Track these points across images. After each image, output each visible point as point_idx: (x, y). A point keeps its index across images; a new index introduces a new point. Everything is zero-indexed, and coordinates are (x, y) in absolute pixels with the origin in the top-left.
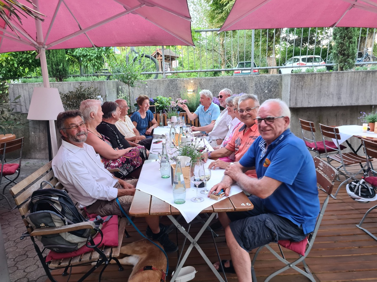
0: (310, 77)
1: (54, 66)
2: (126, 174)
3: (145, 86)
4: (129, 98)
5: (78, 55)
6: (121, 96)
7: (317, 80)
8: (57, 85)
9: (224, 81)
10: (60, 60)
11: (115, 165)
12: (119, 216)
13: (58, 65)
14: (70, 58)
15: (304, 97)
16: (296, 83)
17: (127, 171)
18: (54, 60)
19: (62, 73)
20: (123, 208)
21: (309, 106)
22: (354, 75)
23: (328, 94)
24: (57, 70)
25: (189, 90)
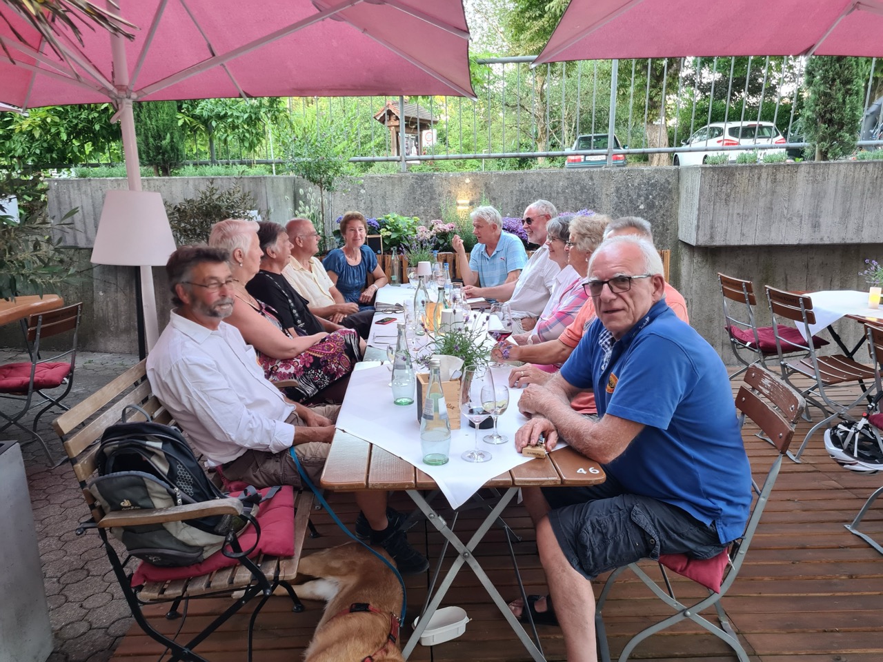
0: (746, 174)
1: (151, 140)
2: (313, 392)
3: (357, 189)
4: (321, 216)
5: (205, 114)
6: (304, 212)
7: (763, 183)
8: (157, 183)
9: (542, 180)
10: (164, 126)
11: (287, 372)
12: (296, 489)
13: (159, 137)
14: (188, 122)
15: (732, 222)
16: (713, 189)
17: (314, 387)
18: (151, 126)
19: (169, 157)
20: (305, 471)
21: (743, 243)
22: (854, 172)
23: (789, 216)
24: (158, 148)
25: (460, 201)
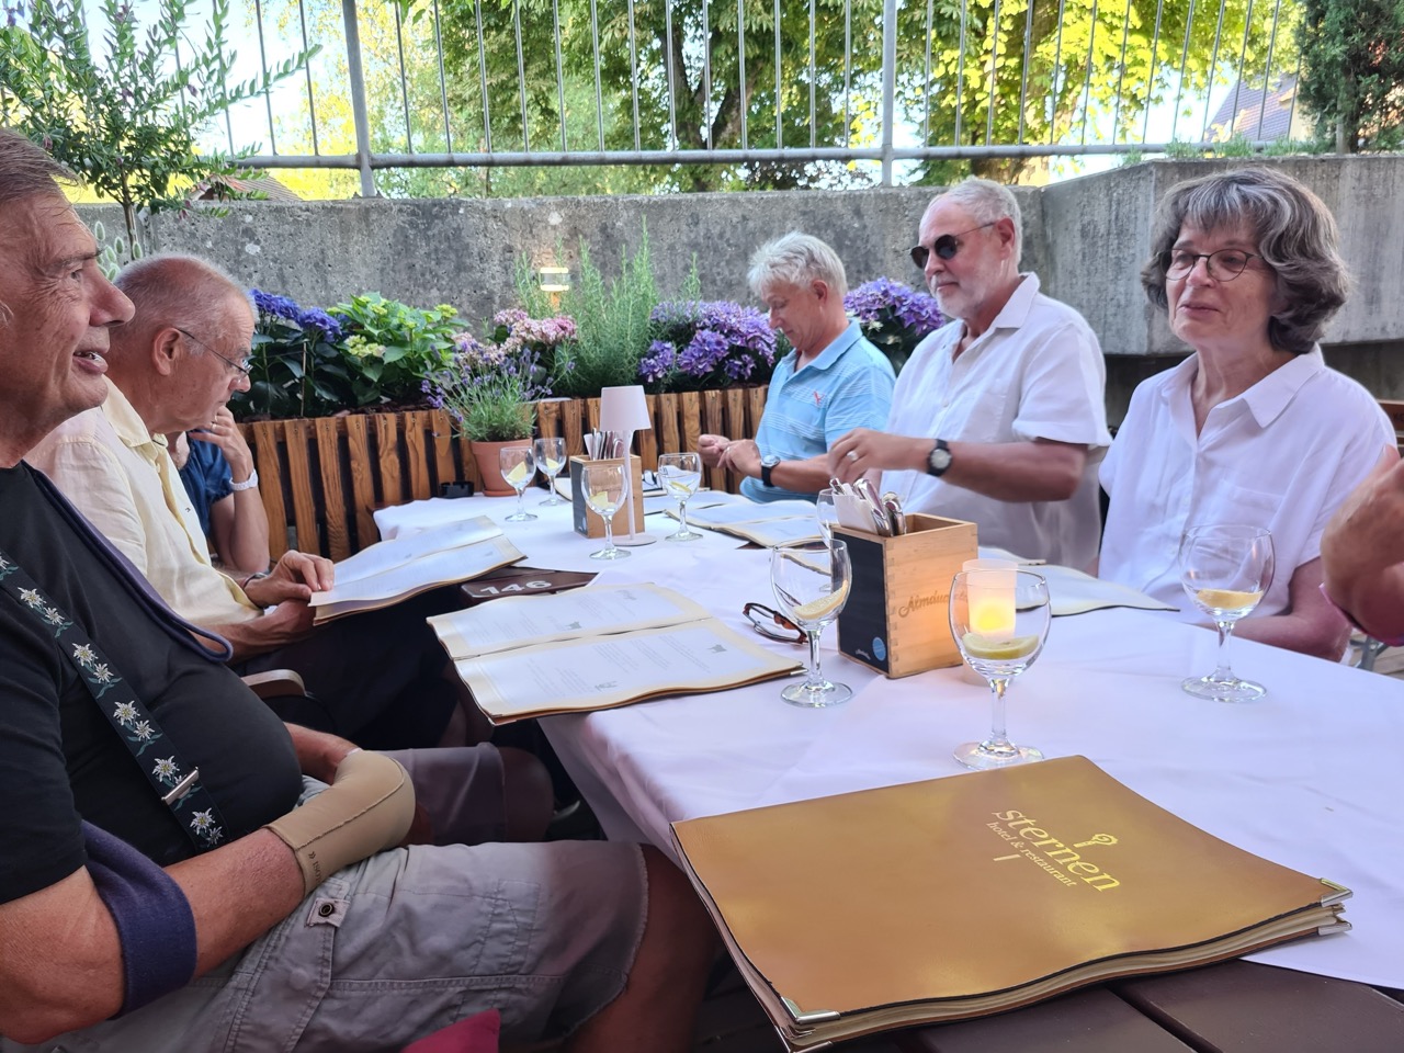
25: (542, 270)
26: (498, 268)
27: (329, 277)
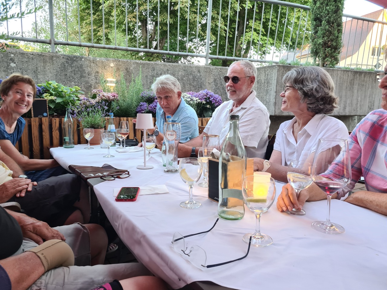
25: (107, 79)
26: (93, 78)
27: (38, 76)
